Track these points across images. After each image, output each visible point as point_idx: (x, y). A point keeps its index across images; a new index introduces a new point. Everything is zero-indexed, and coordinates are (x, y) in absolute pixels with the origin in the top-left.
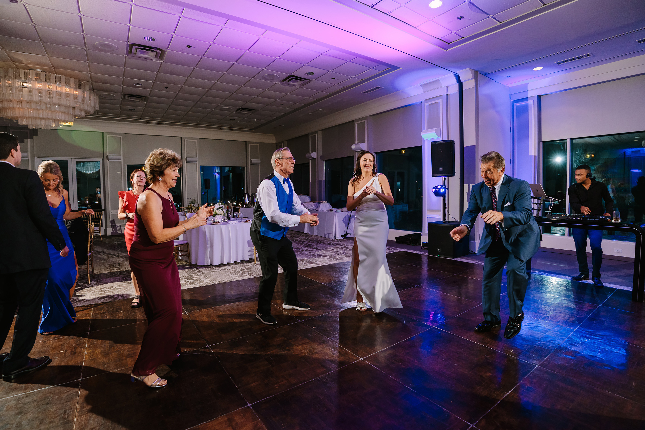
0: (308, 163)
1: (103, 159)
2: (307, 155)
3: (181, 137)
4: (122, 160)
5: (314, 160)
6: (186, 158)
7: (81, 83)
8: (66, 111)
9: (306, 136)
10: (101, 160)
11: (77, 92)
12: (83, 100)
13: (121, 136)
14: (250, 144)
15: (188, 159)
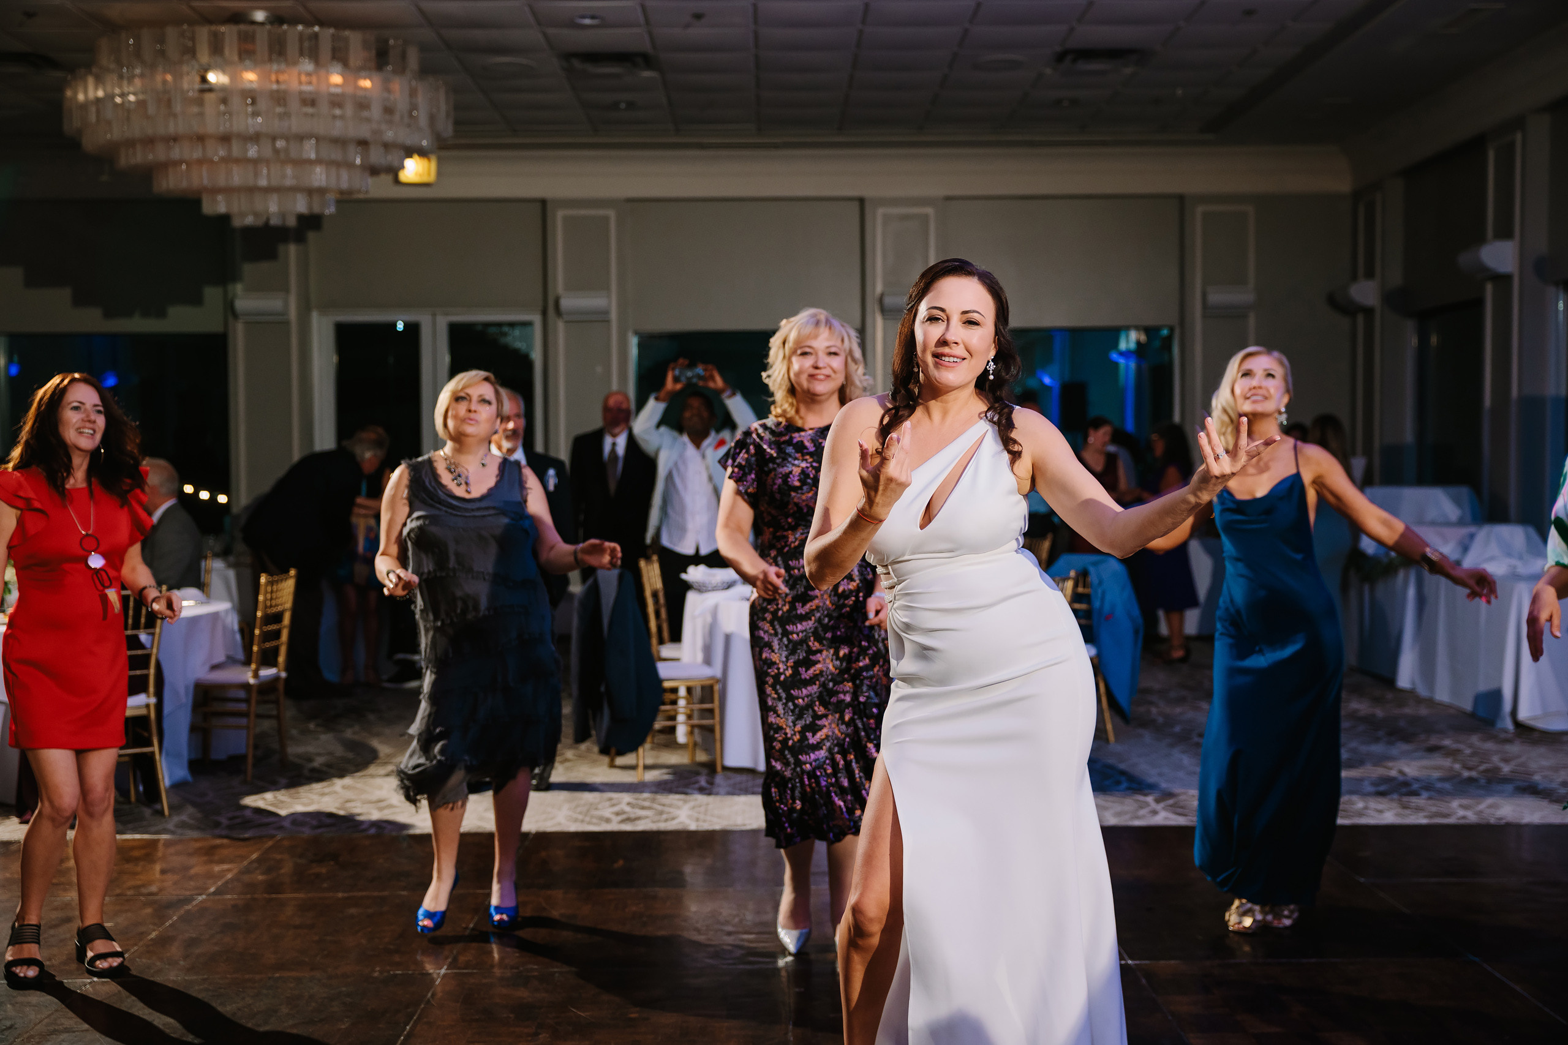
0: (1479, 302)
1: (544, 313)
2: (1464, 259)
3: (861, 201)
4: (614, 316)
5: (1502, 280)
6: (882, 296)
7: (386, 41)
8: (336, 154)
9: (1475, 146)
10: (537, 319)
11: (366, 83)
12: (388, 110)
13: (611, 213)
14: (1200, 209)
15: (888, 301)
